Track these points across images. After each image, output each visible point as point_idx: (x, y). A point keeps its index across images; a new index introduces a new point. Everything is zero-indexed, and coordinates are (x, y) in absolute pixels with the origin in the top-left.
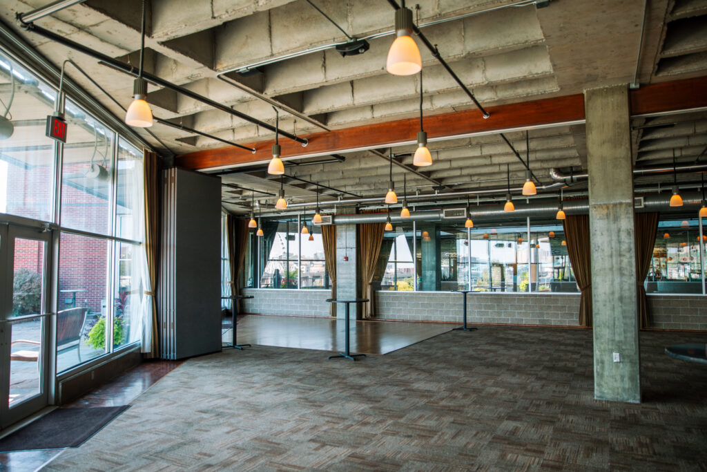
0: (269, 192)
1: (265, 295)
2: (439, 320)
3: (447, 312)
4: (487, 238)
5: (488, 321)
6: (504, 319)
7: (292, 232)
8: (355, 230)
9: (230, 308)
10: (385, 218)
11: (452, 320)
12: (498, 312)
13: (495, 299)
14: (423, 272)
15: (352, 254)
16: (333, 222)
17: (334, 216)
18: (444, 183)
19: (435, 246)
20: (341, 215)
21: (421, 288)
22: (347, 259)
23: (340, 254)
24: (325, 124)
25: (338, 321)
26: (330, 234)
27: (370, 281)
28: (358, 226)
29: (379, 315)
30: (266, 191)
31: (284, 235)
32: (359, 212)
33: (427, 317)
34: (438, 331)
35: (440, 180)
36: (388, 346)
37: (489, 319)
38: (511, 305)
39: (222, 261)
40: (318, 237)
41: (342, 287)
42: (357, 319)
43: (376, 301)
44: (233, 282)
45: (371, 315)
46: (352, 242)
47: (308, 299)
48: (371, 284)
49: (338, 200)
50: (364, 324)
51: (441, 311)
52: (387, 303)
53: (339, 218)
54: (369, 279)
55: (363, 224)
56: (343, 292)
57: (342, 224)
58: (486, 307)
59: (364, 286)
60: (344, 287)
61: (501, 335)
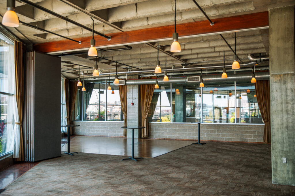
0: (89, 66)
1: (87, 125)
2: (185, 138)
3: (189, 134)
4: (212, 93)
5: (212, 140)
6: (221, 138)
7: (102, 89)
8: (138, 88)
9: (66, 132)
10: (155, 82)
11: (192, 139)
12: (217, 134)
13: (216, 127)
14: (176, 112)
15: (136, 101)
16: (125, 84)
17: (126, 80)
18: (188, 62)
19: (182, 98)
20: (130, 79)
21: (174, 120)
22: (133, 104)
23: (129, 101)
24: (121, 28)
25: (128, 139)
26: (123, 90)
27: (146, 117)
28: (139, 86)
29: (151, 136)
30: (87, 66)
31: (97, 90)
32: (140, 78)
33: (178, 137)
34: (184, 145)
35: (186, 60)
36: (156, 153)
37: (213, 138)
38: (225, 131)
39: (62, 105)
40: (117, 92)
41: (130, 120)
42: (139, 138)
43: (150, 128)
44: (68, 117)
45: (147, 136)
46: (136, 95)
47: (111, 127)
48: (147, 118)
49: (128, 71)
50: (142, 141)
51: (186, 134)
52: (155, 129)
53: (128, 81)
54: (145, 115)
55: (142, 85)
56: (131, 123)
57: (130, 85)
58: (211, 131)
59: (143, 119)
60: (132, 120)
61: (219, 147)
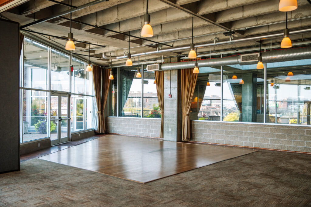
1: (121, 121)
2: (239, 145)
3: (246, 139)
5: (280, 148)
6: (294, 148)
8: (177, 74)
9: (97, 130)
11: (250, 146)
12: (288, 141)
13: (287, 130)
15: (175, 92)
16: (160, 69)
17: (161, 64)
20: (167, 63)
22: (171, 96)
23: (167, 92)
25: (164, 142)
26: (159, 77)
27: (187, 113)
28: (179, 71)
29: (194, 138)
32: (179, 60)
33: (230, 141)
34: (238, 153)
35: (229, 24)
36: (201, 163)
37: (281, 146)
38: (301, 136)
40: (152, 82)
41: (167, 117)
42: (178, 141)
43: (193, 128)
44: (100, 112)
45: (188, 138)
46: (175, 84)
47: (147, 125)
48: (188, 115)
49: (157, 50)
50: (182, 145)
51: (241, 138)
52: (200, 129)
53: (164, 66)
54: (187, 111)
55: (183, 69)
56: (168, 120)
57: (167, 70)
58: (278, 136)
59: (183, 116)
60: (169, 117)
